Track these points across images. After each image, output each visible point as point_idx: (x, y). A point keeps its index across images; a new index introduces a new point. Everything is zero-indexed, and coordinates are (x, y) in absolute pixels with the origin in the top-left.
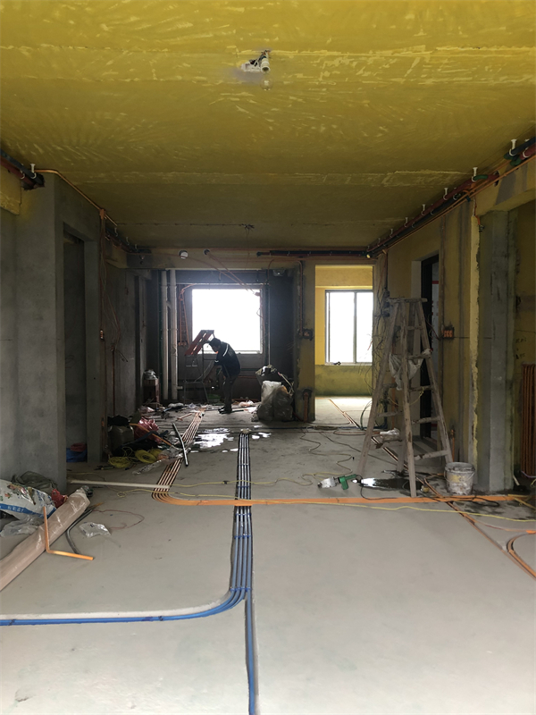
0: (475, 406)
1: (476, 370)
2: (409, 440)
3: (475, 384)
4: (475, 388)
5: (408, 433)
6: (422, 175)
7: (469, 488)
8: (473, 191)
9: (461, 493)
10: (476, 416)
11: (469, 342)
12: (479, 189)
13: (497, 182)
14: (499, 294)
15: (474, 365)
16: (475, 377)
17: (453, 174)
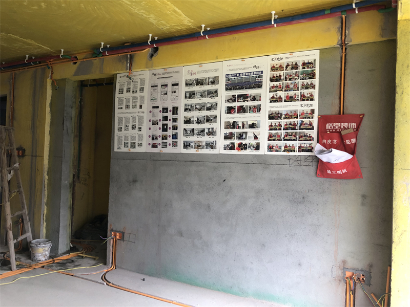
0: (45, 201)
1: (47, 177)
2: (10, 229)
3: (46, 186)
4: (46, 189)
5: (9, 224)
6: (24, 42)
7: (48, 255)
8: (52, 63)
9: (44, 259)
10: (46, 207)
11: (43, 159)
12: (57, 63)
13: (75, 63)
14: (67, 130)
15: (45, 174)
16: (46, 182)
17: (46, 48)
